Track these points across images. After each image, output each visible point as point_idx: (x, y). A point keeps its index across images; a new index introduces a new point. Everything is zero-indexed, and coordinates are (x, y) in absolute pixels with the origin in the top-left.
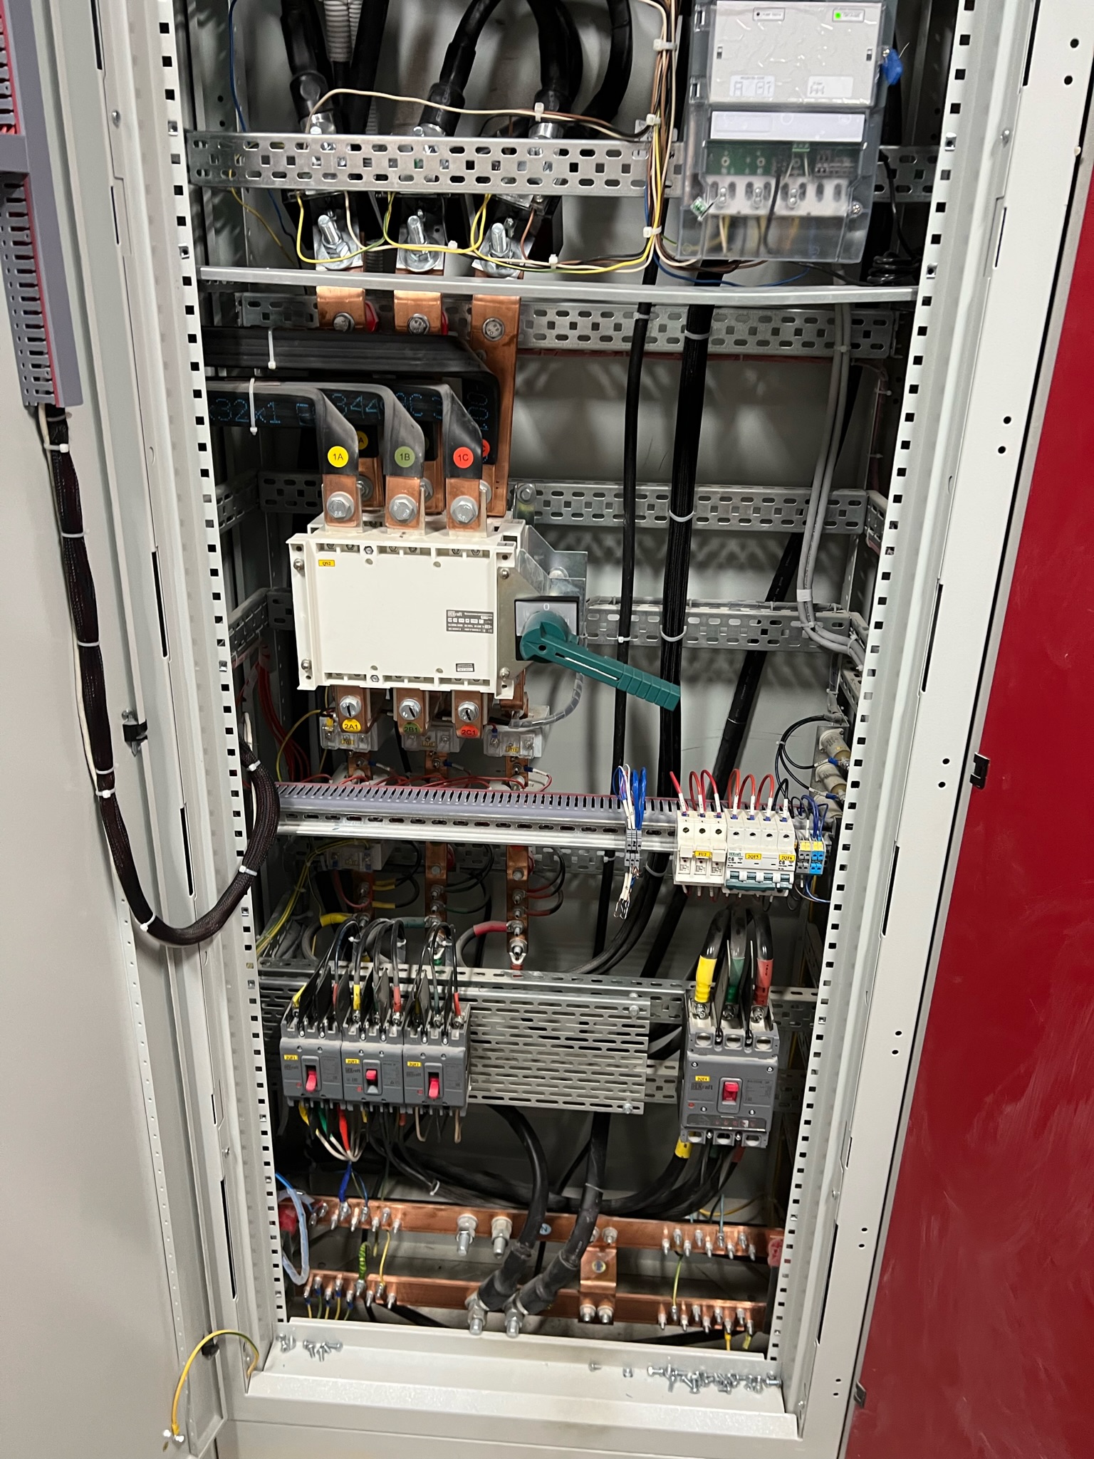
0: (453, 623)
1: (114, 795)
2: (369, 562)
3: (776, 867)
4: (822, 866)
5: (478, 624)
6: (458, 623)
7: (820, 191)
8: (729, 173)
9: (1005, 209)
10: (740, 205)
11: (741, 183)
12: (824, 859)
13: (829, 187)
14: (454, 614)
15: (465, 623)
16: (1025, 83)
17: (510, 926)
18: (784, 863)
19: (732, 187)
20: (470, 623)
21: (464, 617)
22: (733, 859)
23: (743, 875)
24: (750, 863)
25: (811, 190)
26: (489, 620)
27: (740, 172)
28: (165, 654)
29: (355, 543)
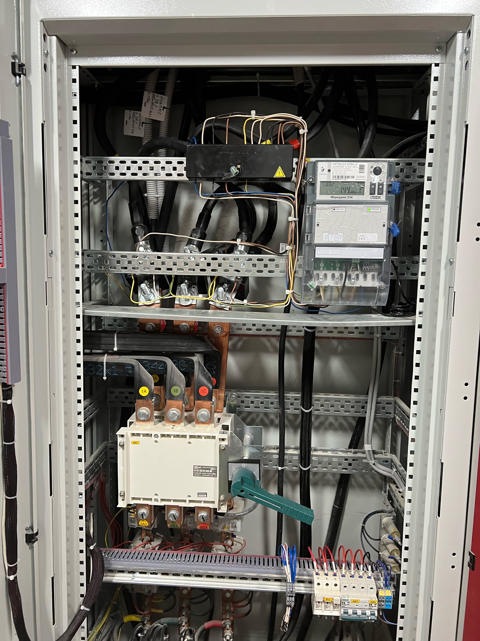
0: (196, 472)
1: (16, 578)
2: (156, 442)
3: (368, 607)
4: (391, 604)
5: (209, 472)
6: (199, 472)
7: (365, 277)
8: (323, 270)
9: (455, 292)
10: (329, 282)
11: (329, 273)
12: (392, 600)
13: (369, 275)
14: (197, 468)
15: (203, 472)
16: (458, 240)
17: (224, 623)
18: (371, 605)
19: (325, 275)
20: (205, 472)
21: (202, 469)
22: (344, 603)
23: (350, 612)
24: (354, 605)
25: (361, 276)
26: (215, 470)
27: (328, 269)
28: (51, 495)
29: (150, 433)
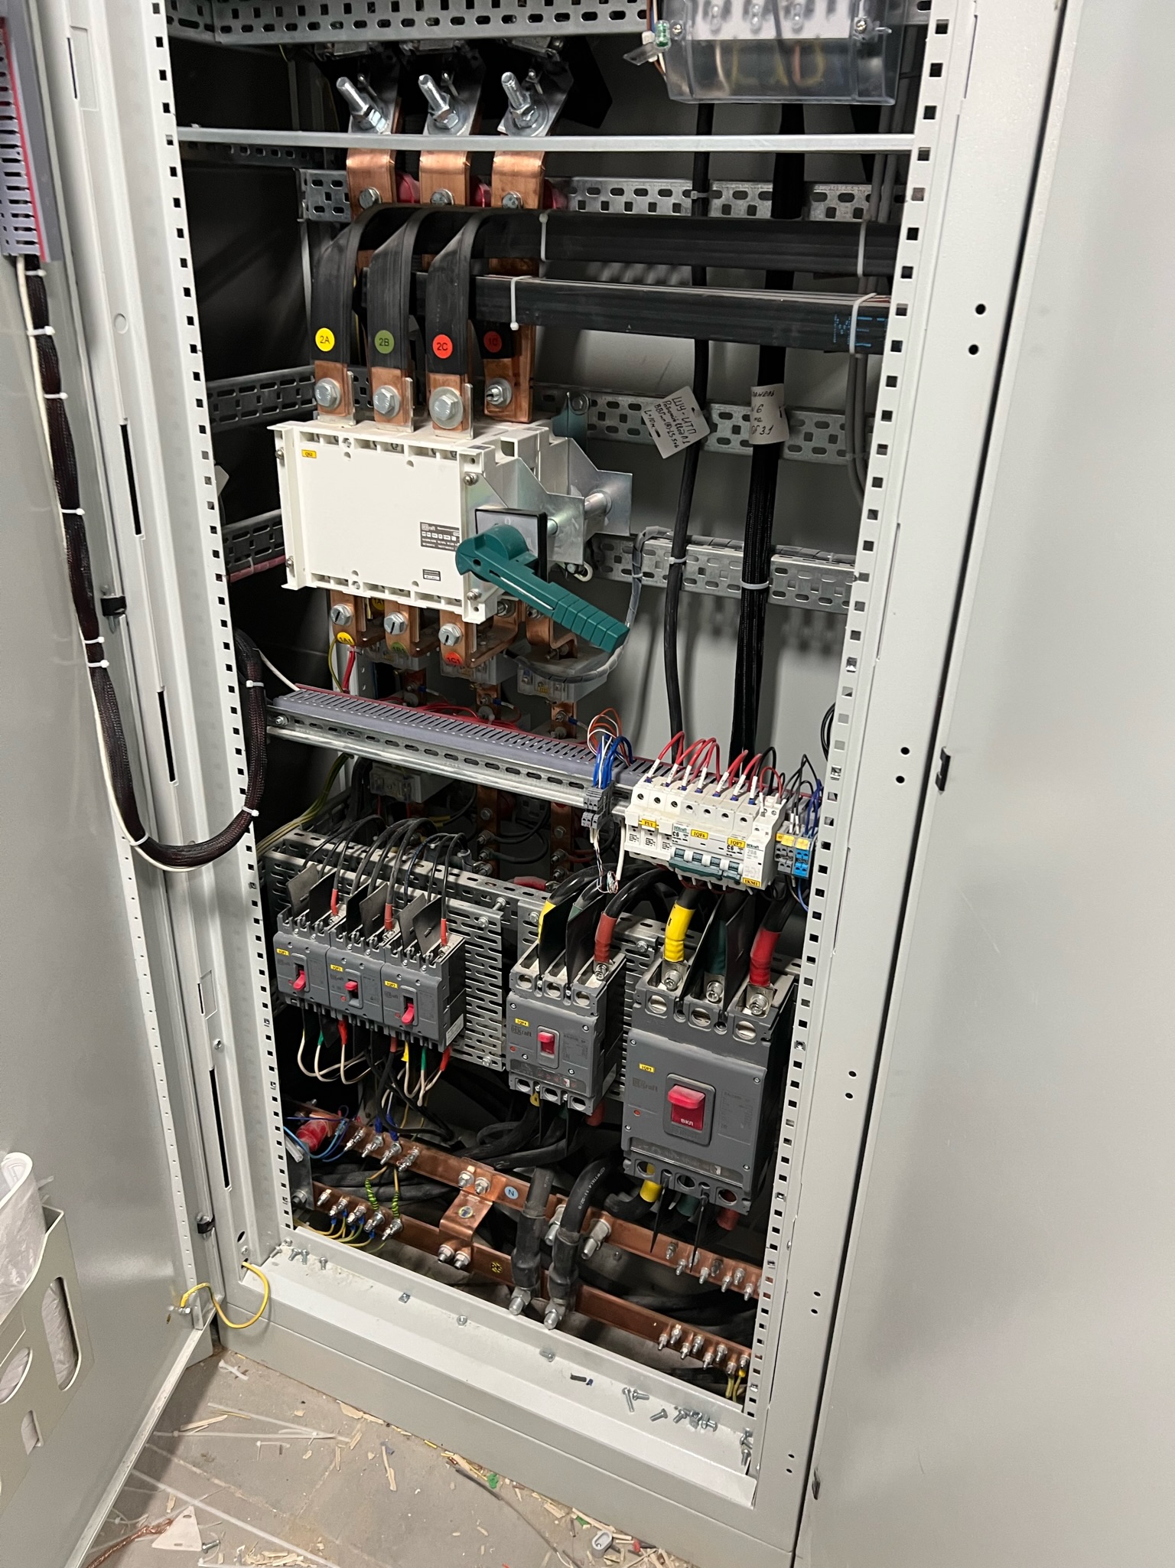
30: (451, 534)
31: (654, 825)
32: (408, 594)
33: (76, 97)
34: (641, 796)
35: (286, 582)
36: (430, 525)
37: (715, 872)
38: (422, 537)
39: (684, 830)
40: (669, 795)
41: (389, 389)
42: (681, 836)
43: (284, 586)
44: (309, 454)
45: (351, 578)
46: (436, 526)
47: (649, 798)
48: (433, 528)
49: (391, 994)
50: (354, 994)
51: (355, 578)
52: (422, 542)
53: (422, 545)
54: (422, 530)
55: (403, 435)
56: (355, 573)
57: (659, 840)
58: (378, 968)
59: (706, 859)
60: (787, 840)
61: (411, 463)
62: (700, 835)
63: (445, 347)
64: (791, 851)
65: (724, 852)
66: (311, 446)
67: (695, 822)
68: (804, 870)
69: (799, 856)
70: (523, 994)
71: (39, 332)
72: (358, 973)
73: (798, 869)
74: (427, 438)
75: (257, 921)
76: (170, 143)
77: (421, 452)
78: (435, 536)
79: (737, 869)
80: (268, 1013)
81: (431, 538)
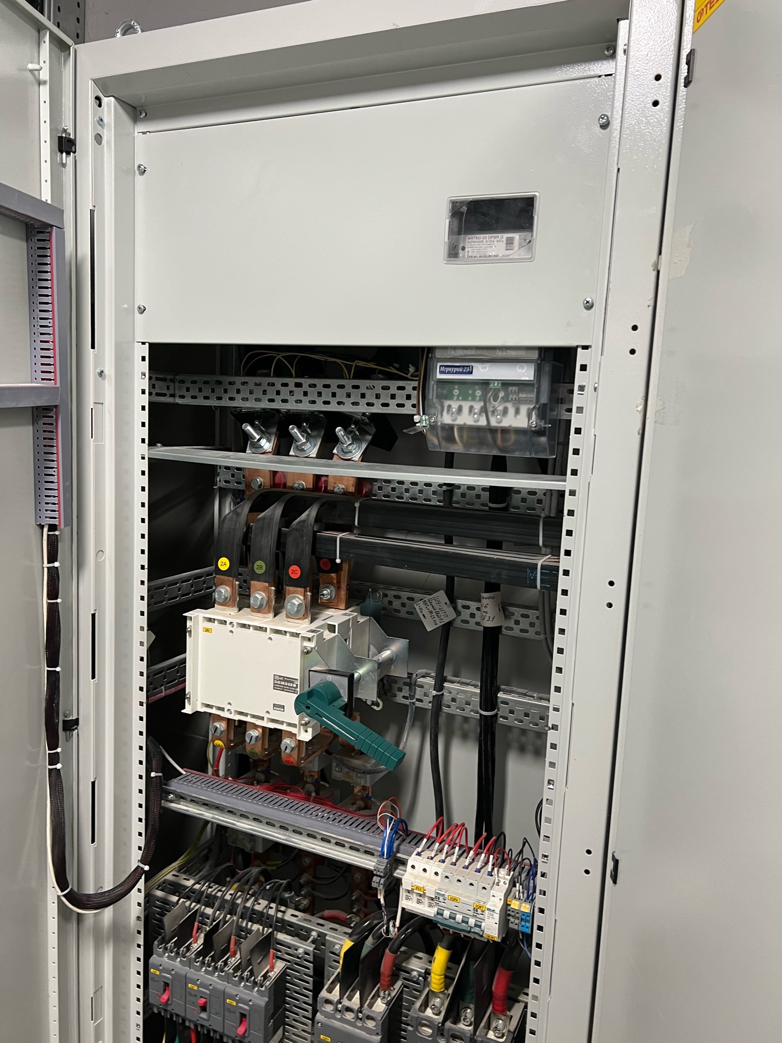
30: (293, 683)
31: (422, 890)
32: (262, 718)
33: (92, 438)
34: (413, 867)
35: (184, 708)
36: (280, 676)
37: (465, 928)
38: (274, 684)
39: (443, 895)
40: (433, 866)
41: (259, 595)
42: (441, 899)
43: (183, 711)
44: (207, 630)
45: (227, 707)
46: (284, 677)
47: (419, 868)
48: (281, 678)
49: (231, 1010)
50: (204, 1008)
51: (229, 707)
52: (274, 686)
53: (274, 689)
54: (274, 680)
55: (266, 620)
56: (230, 704)
57: (426, 901)
58: (222, 988)
59: (459, 917)
60: (515, 905)
61: (270, 639)
62: (454, 900)
63: (296, 572)
64: (517, 913)
65: (471, 913)
66: (209, 625)
67: (453, 889)
68: (527, 927)
69: (523, 917)
70: (327, 1016)
71: (51, 565)
72: (208, 992)
73: (523, 926)
74: (282, 622)
75: (139, 946)
76: (143, 458)
77: (277, 632)
78: (283, 683)
79: (481, 926)
80: (140, 1019)
81: (280, 684)
